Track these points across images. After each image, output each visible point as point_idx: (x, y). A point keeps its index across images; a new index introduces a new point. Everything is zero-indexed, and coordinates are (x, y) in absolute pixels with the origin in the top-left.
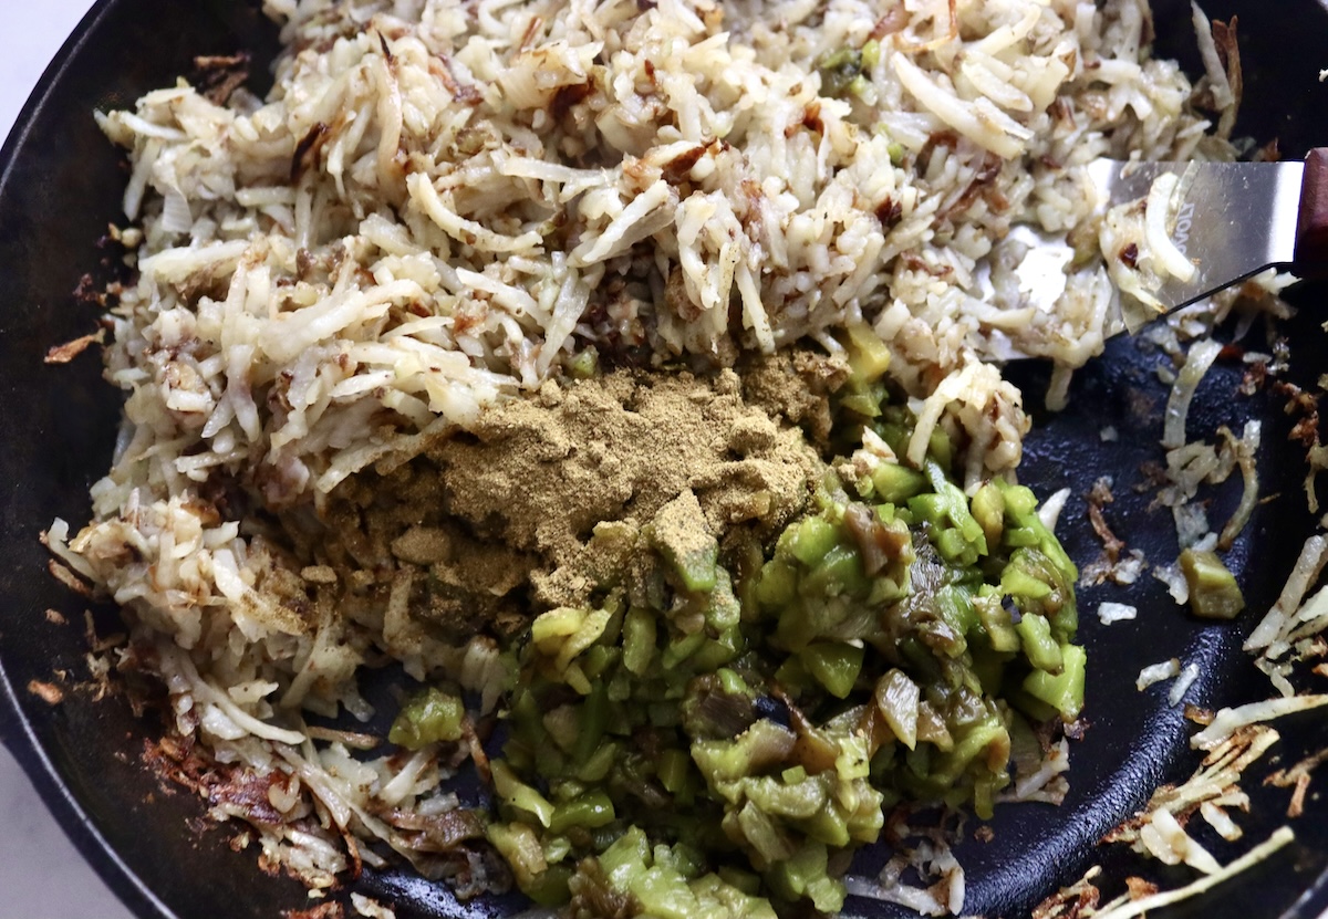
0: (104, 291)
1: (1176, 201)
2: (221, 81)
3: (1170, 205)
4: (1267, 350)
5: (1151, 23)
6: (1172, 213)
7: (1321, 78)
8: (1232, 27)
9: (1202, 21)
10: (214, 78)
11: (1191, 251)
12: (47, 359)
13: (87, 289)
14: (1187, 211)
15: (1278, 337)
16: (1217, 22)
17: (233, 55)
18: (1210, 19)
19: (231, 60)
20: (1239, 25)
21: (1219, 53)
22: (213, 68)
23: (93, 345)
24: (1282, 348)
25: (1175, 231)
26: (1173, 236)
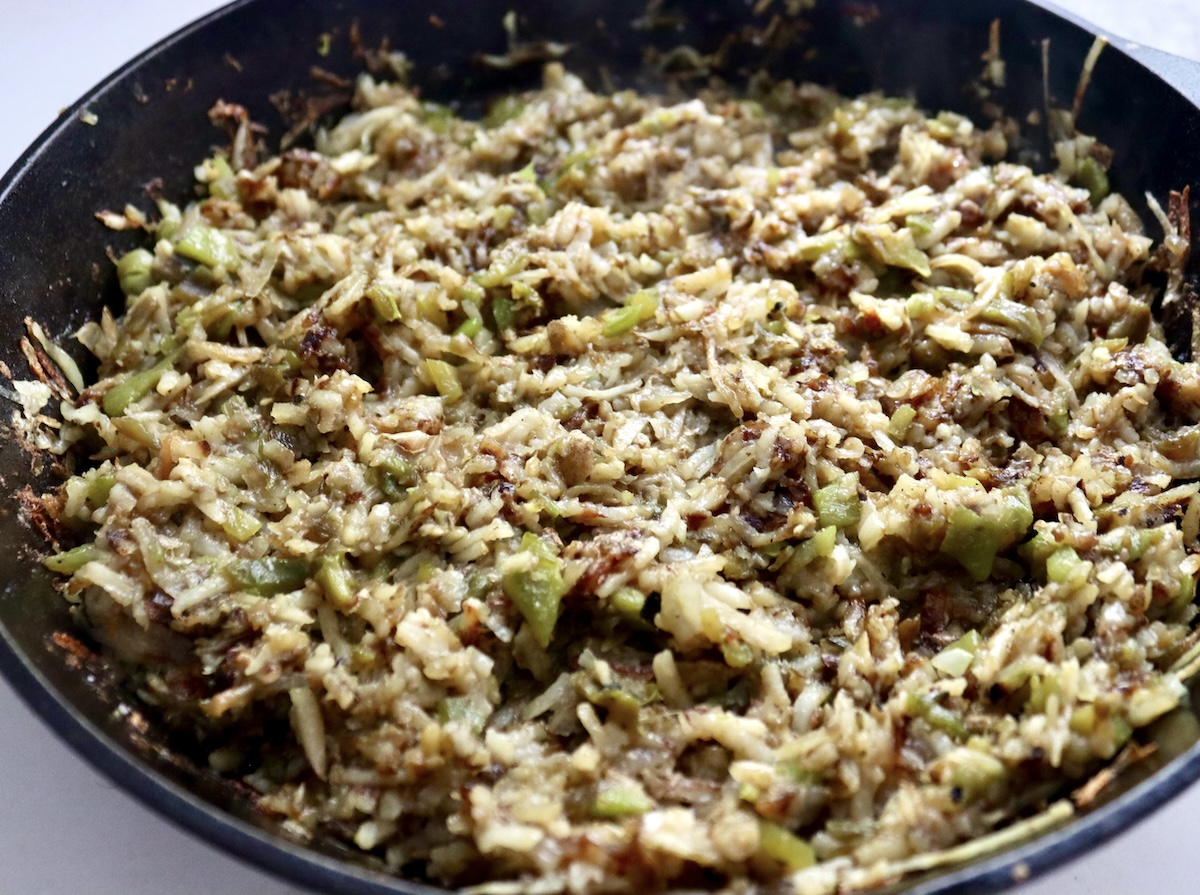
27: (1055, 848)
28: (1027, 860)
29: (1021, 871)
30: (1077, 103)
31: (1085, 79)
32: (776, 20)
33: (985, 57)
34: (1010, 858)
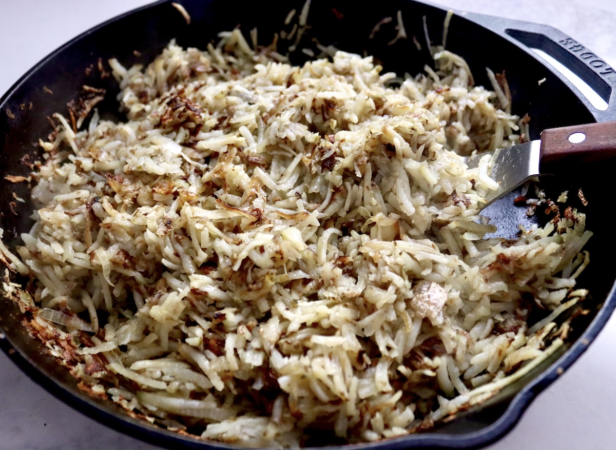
0: (33, 163)
1: (490, 164)
2: (93, 98)
3: (488, 166)
4: (535, 197)
5: (472, 78)
6: (489, 168)
7: (539, 84)
8: (504, 75)
9: (491, 74)
10: (91, 96)
11: (497, 179)
12: (6, 178)
13: (27, 160)
14: (496, 166)
15: (540, 191)
16: (498, 74)
17: (99, 89)
18: (495, 73)
19: (97, 90)
20: (506, 73)
21: (500, 86)
22: (90, 92)
23: (25, 182)
24: (542, 194)
25: (491, 174)
26: (490, 176)
27: (569, 357)
28: (560, 366)
29: (560, 370)
30: (444, 42)
31: (446, 32)
32: (295, 26)
33: (397, 28)
34: (554, 366)
